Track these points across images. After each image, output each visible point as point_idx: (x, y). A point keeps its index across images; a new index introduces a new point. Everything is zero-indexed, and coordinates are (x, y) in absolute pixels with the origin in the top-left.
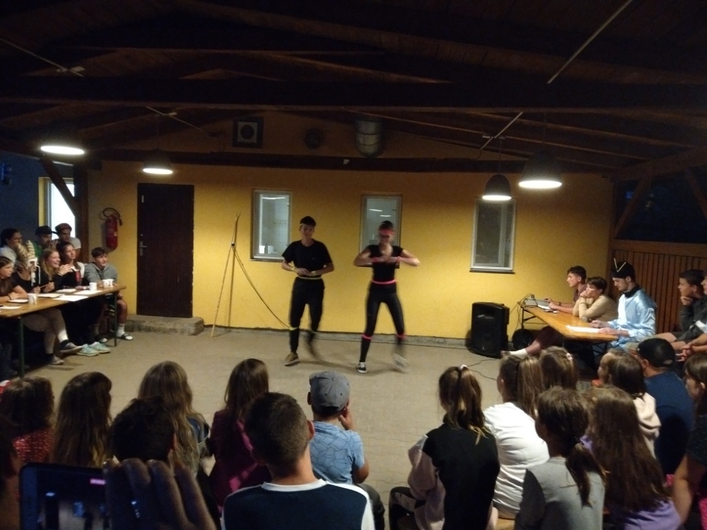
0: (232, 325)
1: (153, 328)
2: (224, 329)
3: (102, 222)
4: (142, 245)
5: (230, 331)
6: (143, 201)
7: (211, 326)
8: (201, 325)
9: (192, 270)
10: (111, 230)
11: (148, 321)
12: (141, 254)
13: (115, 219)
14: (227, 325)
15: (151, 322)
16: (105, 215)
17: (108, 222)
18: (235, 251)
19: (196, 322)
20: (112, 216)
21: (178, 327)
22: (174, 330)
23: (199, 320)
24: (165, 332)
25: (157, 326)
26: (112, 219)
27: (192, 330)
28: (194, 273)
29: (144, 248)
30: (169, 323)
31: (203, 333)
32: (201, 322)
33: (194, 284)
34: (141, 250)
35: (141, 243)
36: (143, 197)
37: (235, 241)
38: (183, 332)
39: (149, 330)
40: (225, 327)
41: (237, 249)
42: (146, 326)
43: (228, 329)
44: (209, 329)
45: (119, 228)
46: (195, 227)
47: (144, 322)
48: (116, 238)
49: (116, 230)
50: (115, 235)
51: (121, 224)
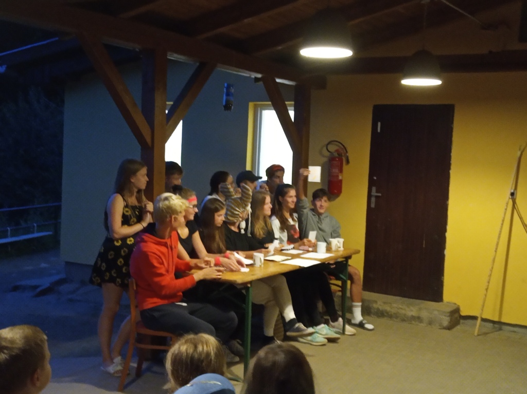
0: (504, 320)
1: (387, 313)
2: (492, 324)
3: (325, 160)
4: (374, 193)
5: (500, 329)
6: (379, 131)
7: (474, 318)
8: (456, 315)
9: (445, 231)
10: (336, 171)
11: (380, 301)
12: (373, 206)
13: (340, 155)
14: (496, 319)
15: (384, 303)
16: (327, 150)
17: (332, 159)
18: (514, 203)
19: (449, 309)
20: (337, 151)
21: (424, 314)
22: (419, 319)
23: (454, 307)
24: (404, 319)
25: (393, 311)
26: (336, 155)
27: (446, 321)
28: (448, 235)
29: (377, 197)
30: (412, 308)
31: (458, 327)
32: (457, 310)
33: (447, 252)
34: (373, 200)
35: (374, 189)
36: (379, 124)
37: (516, 188)
38: (430, 323)
39: (381, 314)
40: (493, 322)
41: (517, 201)
42: (378, 309)
43: (499, 325)
44: (470, 322)
45: (345, 167)
46: (452, 167)
47: (376, 302)
48: (341, 181)
49: (341, 171)
50: (340, 178)
51: (348, 162)
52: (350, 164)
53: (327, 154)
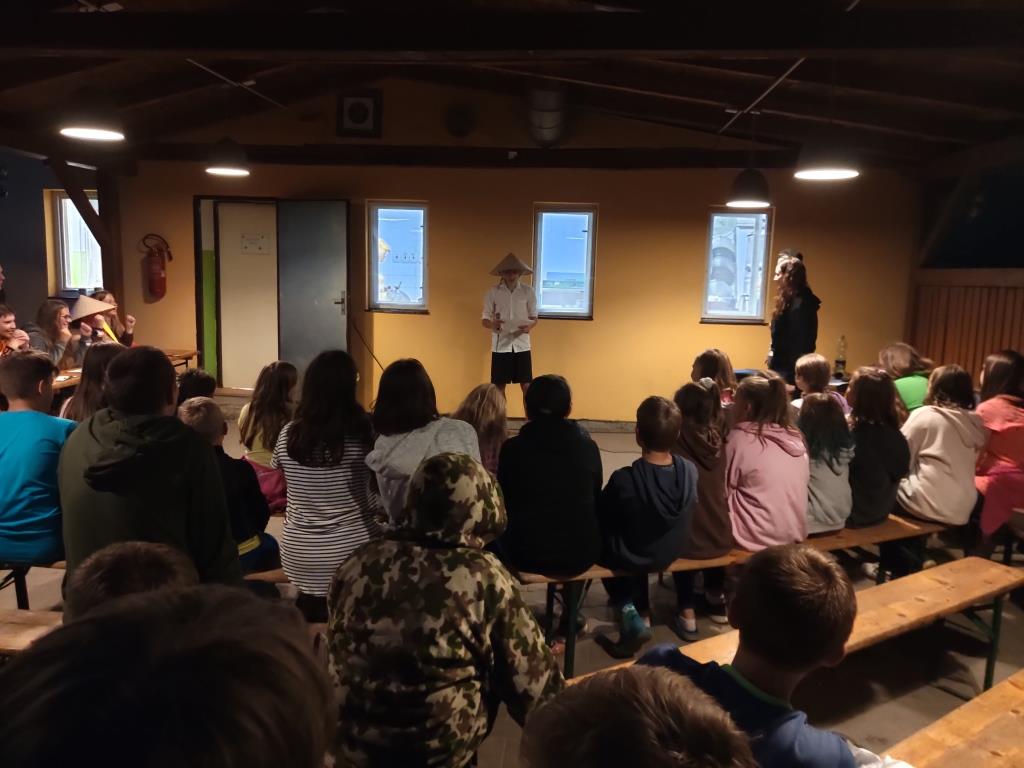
3: (144, 255)
10: (157, 268)
13: (161, 251)
16: (145, 245)
20: (156, 246)
26: (156, 250)
45: (168, 264)
48: (164, 279)
49: (163, 268)
50: (163, 275)
51: (171, 258)
52: (173, 261)
53: (146, 249)
